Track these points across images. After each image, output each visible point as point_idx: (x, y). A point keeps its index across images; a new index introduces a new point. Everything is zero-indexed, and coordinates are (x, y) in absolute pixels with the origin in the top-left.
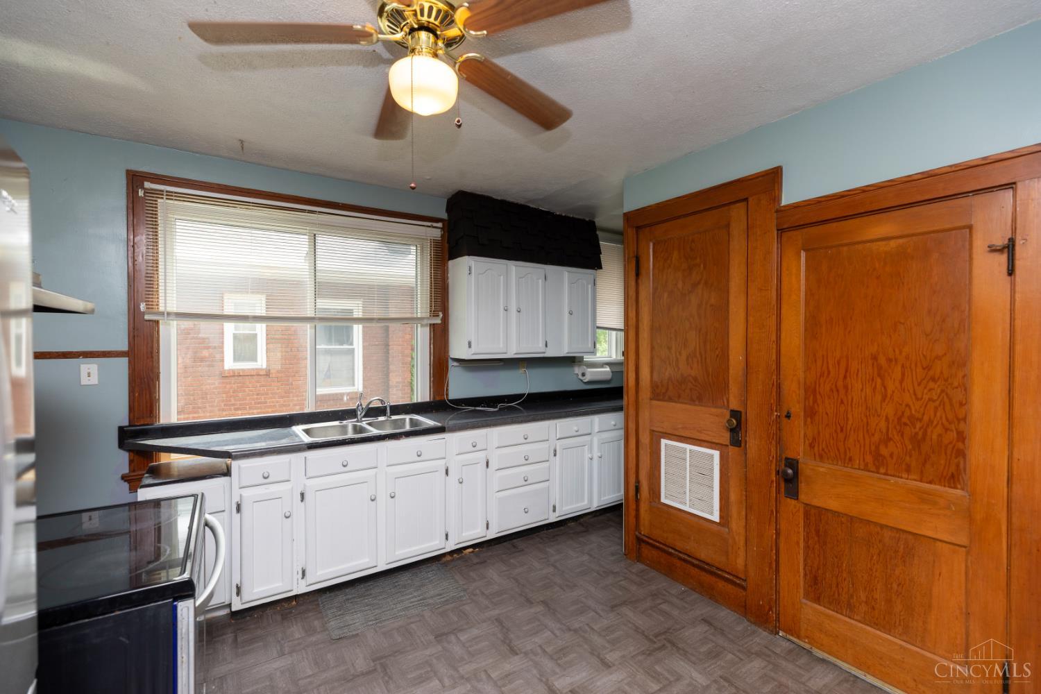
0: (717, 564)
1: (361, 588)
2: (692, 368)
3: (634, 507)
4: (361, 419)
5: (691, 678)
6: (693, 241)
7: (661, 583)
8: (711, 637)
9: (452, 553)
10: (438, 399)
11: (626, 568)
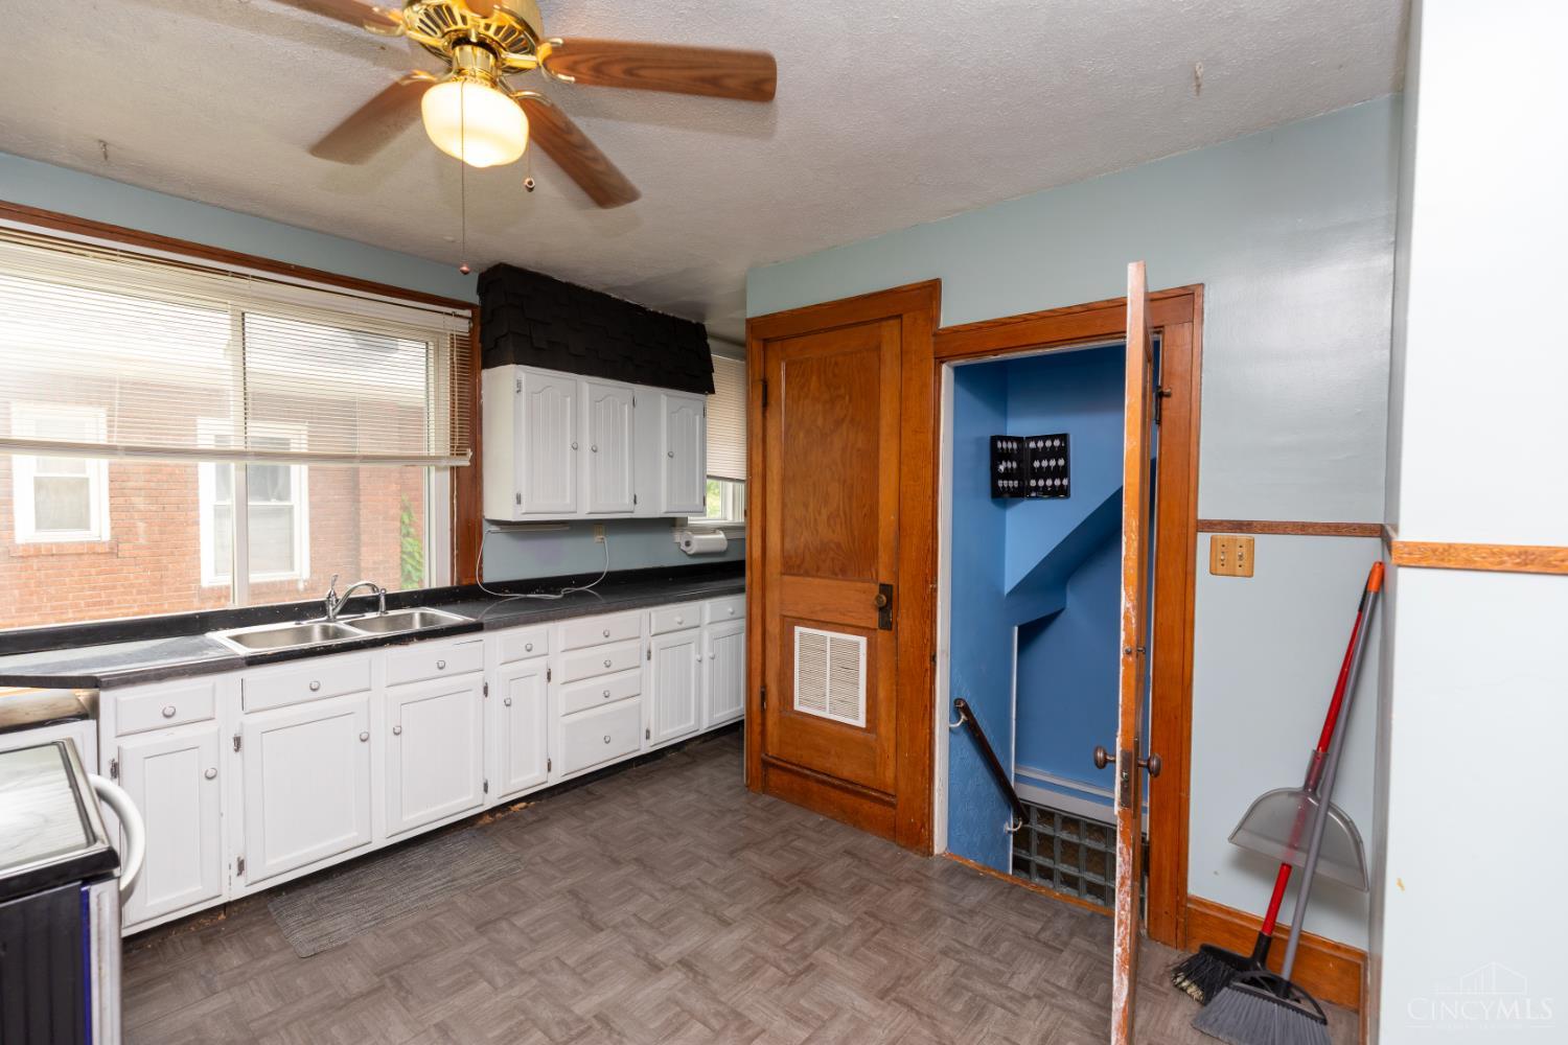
0: (862, 782)
1: (344, 880)
2: (833, 531)
3: (759, 721)
4: (334, 617)
5: (831, 919)
6: (836, 364)
7: (793, 815)
8: (856, 870)
9: (493, 811)
10: (465, 582)
11: (749, 803)
